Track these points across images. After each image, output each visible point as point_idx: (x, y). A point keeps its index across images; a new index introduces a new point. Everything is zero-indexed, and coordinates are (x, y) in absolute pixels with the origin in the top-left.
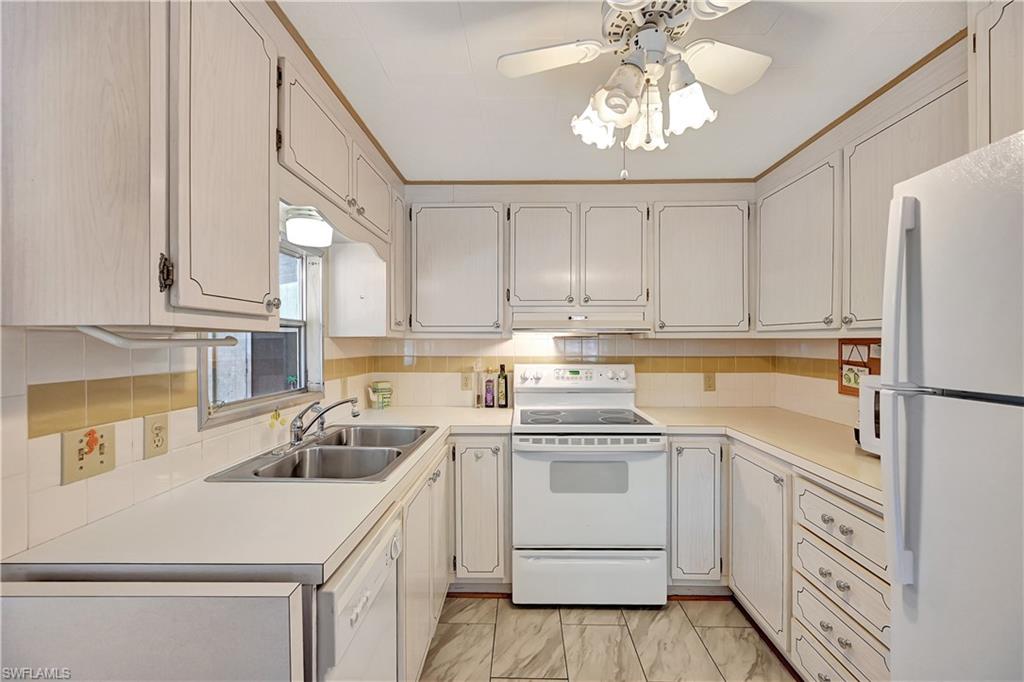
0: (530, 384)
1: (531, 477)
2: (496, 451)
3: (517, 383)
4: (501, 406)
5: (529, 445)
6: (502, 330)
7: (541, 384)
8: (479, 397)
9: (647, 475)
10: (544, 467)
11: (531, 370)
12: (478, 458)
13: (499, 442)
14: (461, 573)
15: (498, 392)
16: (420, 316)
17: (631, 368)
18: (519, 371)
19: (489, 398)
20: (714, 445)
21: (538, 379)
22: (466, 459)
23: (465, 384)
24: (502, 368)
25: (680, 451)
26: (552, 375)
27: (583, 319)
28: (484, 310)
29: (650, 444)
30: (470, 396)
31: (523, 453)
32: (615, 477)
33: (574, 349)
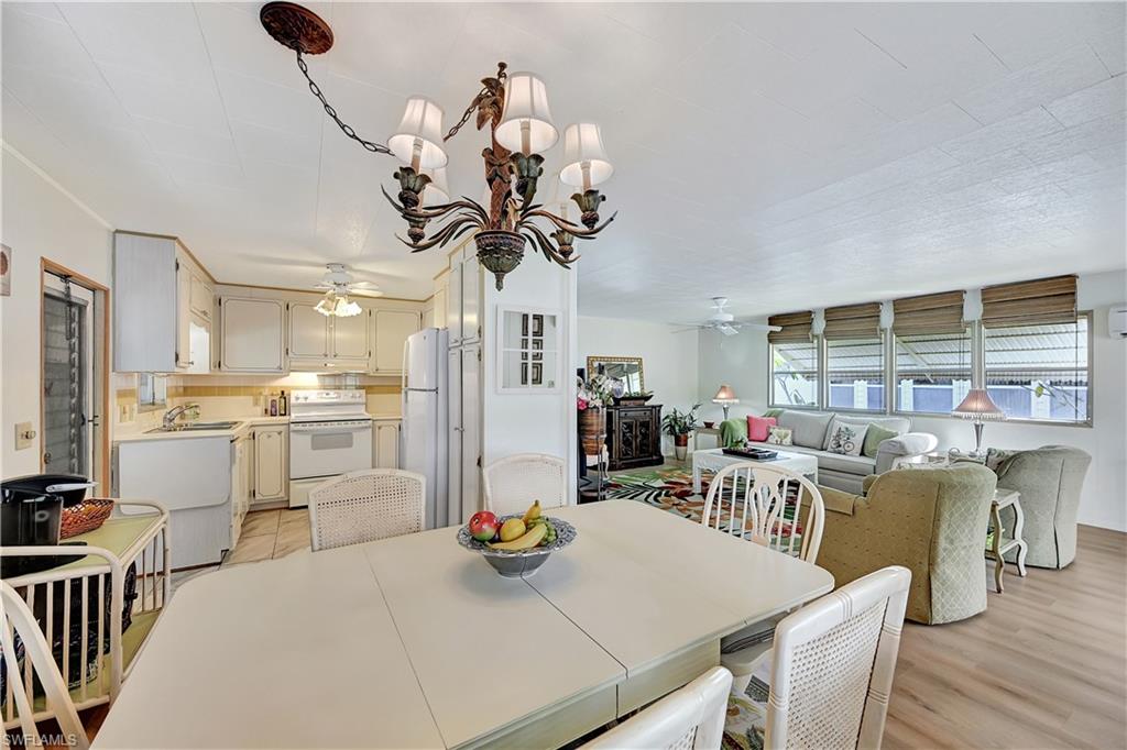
0: (302, 401)
1: (301, 443)
2: (280, 433)
3: (293, 401)
4: (281, 415)
5: (300, 427)
6: (282, 371)
7: (308, 401)
8: (266, 410)
9: (362, 440)
10: (309, 438)
11: (301, 394)
12: (269, 436)
13: (282, 428)
14: (258, 497)
15: (280, 406)
16: (228, 362)
17: (363, 392)
18: (294, 394)
19: (273, 410)
20: (397, 424)
21: (306, 398)
22: (262, 439)
23: (256, 403)
24: (283, 393)
25: (380, 428)
26: (314, 397)
27: (333, 365)
28: (273, 359)
29: (363, 424)
30: (260, 409)
31: (294, 431)
32: (345, 440)
33: (328, 381)
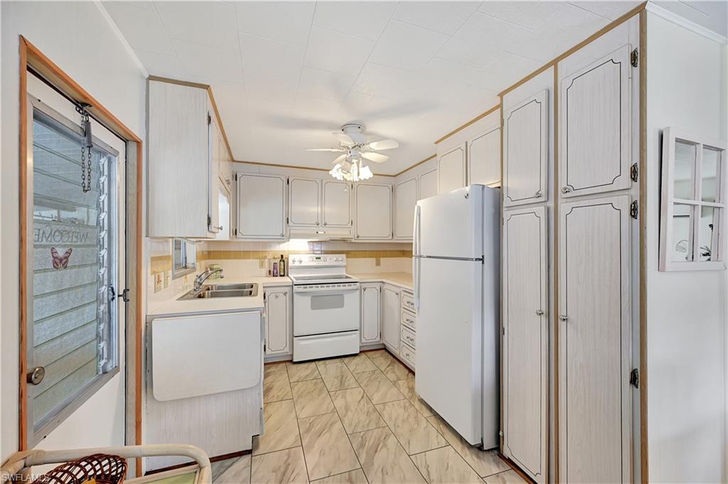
0: (297, 264)
1: (303, 303)
2: (285, 294)
3: (291, 264)
4: (281, 276)
5: (301, 289)
6: (284, 237)
7: (302, 264)
8: (270, 271)
9: (351, 300)
10: (308, 299)
11: (297, 257)
12: (277, 297)
13: (287, 289)
14: (268, 351)
15: (280, 268)
16: (242, 230)
17: (344, 256)
18: (291, 258)
19: (275, 271)
20: (378, 286)
21: (301, 262)
22: (271, 298)
23: (262, 265)
24: (282, 256)
25: (365, 290)
26: (307, 260)
27: (325, 234)
28: (278, 229)
29: (353, 287)
30: (265, 271)
31: (298, 293)
32: (337, 301)
33: (317, 248)
